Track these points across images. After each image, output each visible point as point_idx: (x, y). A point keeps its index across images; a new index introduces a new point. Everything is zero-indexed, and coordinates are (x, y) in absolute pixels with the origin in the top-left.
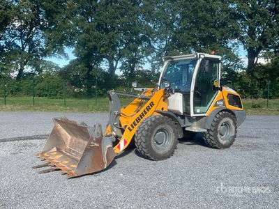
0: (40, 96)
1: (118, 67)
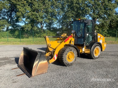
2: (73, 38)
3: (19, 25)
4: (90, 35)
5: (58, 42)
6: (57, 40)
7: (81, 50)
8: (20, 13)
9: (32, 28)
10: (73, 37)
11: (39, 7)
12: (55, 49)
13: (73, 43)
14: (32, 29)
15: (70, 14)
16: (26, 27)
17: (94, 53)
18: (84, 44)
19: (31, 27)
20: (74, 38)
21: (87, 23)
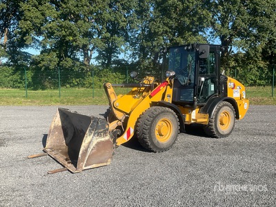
0: (13, 88)
1: (92, 57)
2: (168, 87)
3: (26, 53)
4: (209, 81)
5: (135, 97)
6: (133, 93)
7: (187, 116)
8: (29, 22)
9: (59, 62)
10: (169, 85)
11: (77, 6)
12: (129, 114)
13: (168, 100)
14: (58, 64)
15: (159, 27)
16: (43, 60)
17: (218, 122)
18: (194, 101)
19: (57, 59)
20: (171, 87)
21: (202, 53)
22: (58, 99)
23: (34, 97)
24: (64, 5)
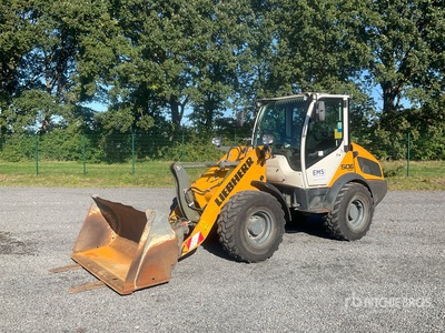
0: (68, 160)
1: (185, 114)
22: (130, 177)
23: (95, 174)
24: (144, 37)
